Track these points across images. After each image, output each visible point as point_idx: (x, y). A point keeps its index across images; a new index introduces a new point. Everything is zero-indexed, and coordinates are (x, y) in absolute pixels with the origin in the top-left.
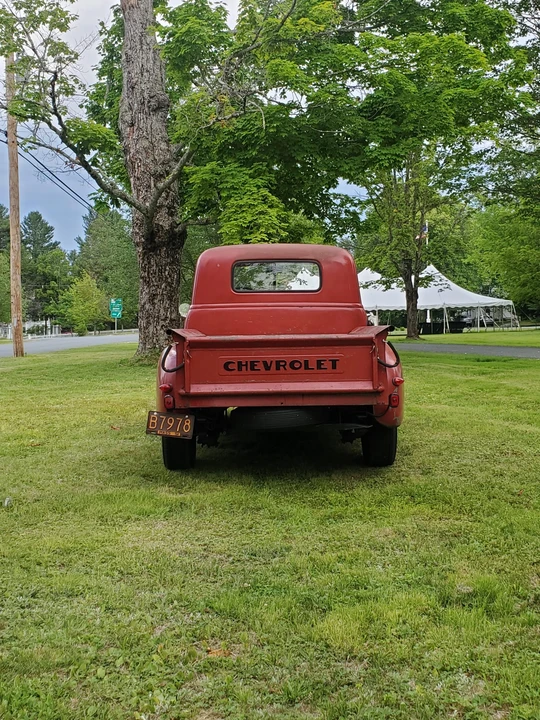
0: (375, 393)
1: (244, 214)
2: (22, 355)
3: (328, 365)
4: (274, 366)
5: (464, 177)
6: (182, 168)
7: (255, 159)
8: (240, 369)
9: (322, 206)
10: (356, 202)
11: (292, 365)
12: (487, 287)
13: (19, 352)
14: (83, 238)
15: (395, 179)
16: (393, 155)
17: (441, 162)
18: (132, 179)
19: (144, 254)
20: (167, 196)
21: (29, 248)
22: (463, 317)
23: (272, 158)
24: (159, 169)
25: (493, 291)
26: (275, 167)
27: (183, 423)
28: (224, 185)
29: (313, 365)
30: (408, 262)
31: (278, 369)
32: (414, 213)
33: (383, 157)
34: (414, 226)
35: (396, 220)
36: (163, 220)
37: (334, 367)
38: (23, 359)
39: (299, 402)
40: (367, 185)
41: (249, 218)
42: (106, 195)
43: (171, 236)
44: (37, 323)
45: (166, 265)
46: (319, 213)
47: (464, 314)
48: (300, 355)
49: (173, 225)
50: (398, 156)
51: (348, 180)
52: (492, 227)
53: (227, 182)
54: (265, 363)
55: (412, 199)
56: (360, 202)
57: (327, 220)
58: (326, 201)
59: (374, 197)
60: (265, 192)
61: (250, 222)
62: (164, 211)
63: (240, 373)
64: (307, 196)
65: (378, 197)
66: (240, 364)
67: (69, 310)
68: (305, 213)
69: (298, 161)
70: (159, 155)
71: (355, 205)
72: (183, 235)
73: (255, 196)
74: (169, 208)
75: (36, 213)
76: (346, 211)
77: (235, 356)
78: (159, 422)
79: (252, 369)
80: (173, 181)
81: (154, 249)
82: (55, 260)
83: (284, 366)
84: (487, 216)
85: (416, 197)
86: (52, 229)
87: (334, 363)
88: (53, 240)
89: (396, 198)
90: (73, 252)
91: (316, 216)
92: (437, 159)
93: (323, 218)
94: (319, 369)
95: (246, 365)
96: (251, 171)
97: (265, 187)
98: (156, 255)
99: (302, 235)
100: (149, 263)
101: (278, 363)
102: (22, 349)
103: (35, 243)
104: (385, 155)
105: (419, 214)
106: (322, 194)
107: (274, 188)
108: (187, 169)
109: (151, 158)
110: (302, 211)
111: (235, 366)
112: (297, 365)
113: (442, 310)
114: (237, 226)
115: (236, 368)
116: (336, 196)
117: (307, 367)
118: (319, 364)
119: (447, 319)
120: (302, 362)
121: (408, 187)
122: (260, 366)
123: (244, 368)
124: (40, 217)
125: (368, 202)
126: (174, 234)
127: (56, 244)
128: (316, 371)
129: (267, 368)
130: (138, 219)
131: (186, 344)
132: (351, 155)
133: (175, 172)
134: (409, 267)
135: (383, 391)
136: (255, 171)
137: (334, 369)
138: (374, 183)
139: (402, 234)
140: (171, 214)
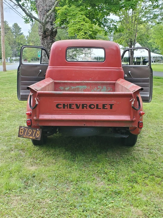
0: (131, 122)
1: (76, 25)
2: (6, 71)
3: (108, 107)
4: (81, 107)
5: (152, 14)
6: (55, 7)
7: (81, 5)
8: (64, 108)
9: (105, 22)
10: (116, 21)
11: (90, 106)
12: (154, 50)
13: (5, 70)
14: (30, 31)
15: (128, 14)
16: (131, 4)
17: (144, 9)
18: (38, 12)
19: (43, 39)
20: (51, 18)
21: (14, 34)
22: (146, 59)
23: (87, 4)
24: (48, 8)
25: (155, 51)
26: (89, 8)
27: (36, 133)
28: (70, 14)
29: (100, 106)
30: (131, 42)
31: (83, 108)
32: (134, 26)
33: (127, 5)
34: (134, 30)
35: (128, 28)
36: (49, 27)
37: (111, 108)
38: (6, 73)
39: (93, 125)
40: (119, 16)
41: (78, 27)
42: (28, 17)
43: (51, 33)
44: (17, 58)
45: (50, 43)
46: (103, 25)
47: (146, 58)
48: (94, 102)
49: (53, 29)
50: (133, 5)
51: (113, 14)
52: (158, 31)
53: (71, 13)
54: (77, 105)
55: (133, 21)
56: (117, 22)
57: (106, 28)
58: (106, 21)
59: (121, 20)
60: (84, 17)
61: (78, 28)
62: (49, 23)
63: (64, 109)
64: (99, 19)
65: (122, 20)
66: (64, 105)
67: (26, 54)
68: (98, 25)
69: (97, 6)
70: (48, 3)
71: (115, 22)
72: (56, 32)
73: (81, 18)
74: (51, 22)
75: (16, 23)
76: (113, 25)
77: (61, 101)
78: (24, 132)
79: (70, 108)
80: (52, 12)
81: (45, 37)
82: (22, 38)
83: (86, 107)
84: (156, 27)
85: (135, 20)
86: (21, 28)
87: (111, 106)
88: (21, 32)
89: (128, 21)
90: (27, 36)
91: (102, 26)
92: (143, 8)
93: (104, 27)
94: (103, 109)
95: (67, 106)
96: (80, 9)
97: (85, 15)
98: (47, 39)
99: (97, 33)
100: (44, 42)
101: (83, 105)
102: (6, 69)
103: (16, 32)
104: (128, 4)
105: (135, 26)
106: (104, 18)
107: (88, 16)
108: (57, 8)
109: (45, 4)
110: (98, 24)
111: (62, 106)
112: (92, 107)
113: (140, 58)
114: (74, 29)
115: (62, 107)
116: (109, 19)
117: (97, 108)
118: (104, 106)
119: (142, 60)
120: (95, 105)
121: (132, 17)
122: (74, 107)
123: (66, 107)
124: (17, 25)
125: (119, 22)
126: (53, 32)
127: (22, 33)
128: (102, 109)
129: (78, 107)
130: (40, 26)
131: (37, 95)
132: (115, 4)
133: (52, 9)
134: (131, 44)
135: (135, 121)
136: (81, 9)
137: (111, 109)
138: (121, 15)
139: (130, 33)
140: (52, 25)
